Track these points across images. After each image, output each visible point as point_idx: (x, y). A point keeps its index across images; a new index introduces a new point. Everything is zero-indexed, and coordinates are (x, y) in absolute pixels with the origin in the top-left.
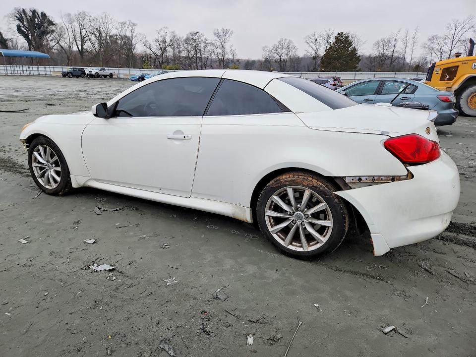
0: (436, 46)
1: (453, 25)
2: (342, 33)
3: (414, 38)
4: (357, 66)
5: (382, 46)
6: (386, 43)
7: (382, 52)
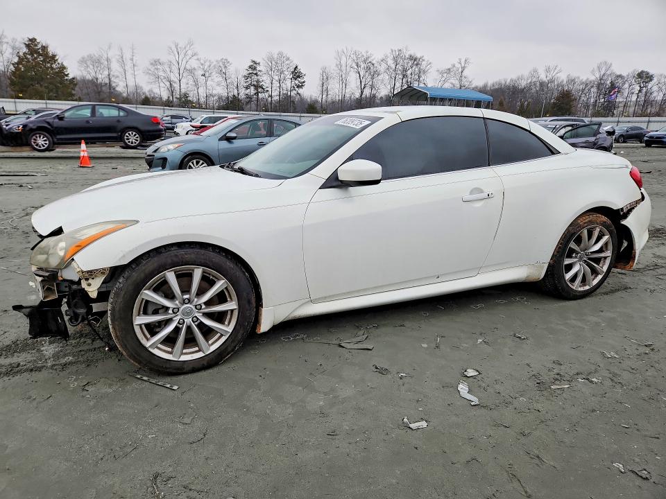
0: (161, 73)
1: (174, 48)
2: (35, 40)
3: (132, 60)
4: (73, 92)
5: (91, 67)
6: (97, 62)
7: (93, 74)
